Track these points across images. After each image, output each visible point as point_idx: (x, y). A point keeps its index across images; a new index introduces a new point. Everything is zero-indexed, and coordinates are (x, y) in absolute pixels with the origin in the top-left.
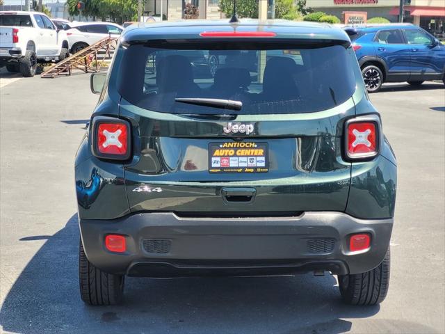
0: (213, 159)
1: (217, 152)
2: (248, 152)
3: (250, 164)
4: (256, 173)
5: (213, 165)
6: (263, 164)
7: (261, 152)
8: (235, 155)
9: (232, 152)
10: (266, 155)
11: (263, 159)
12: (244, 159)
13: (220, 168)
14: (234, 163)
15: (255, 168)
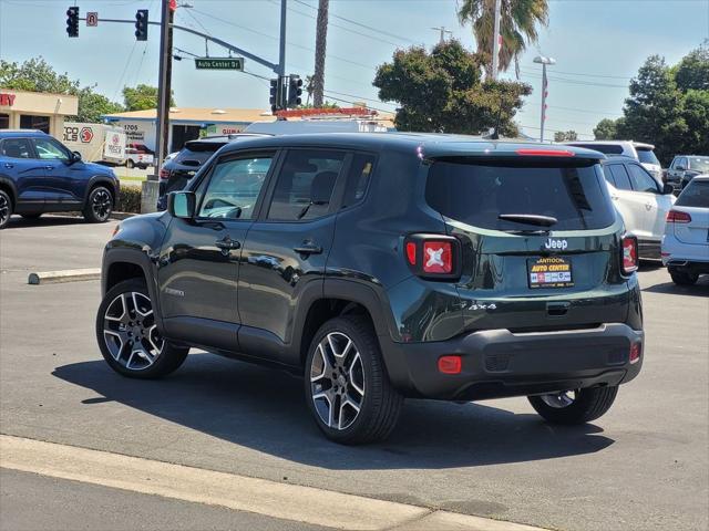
0: (532, 275)
1: (535, 269)
2: (557, 268)
3: (560, 280)
4: (566, 288)
5: (533, 281)
6: (569, 279)
7: (567, 267)
8: (548, 271)
9: (545, 268)
10: (571, 270)
11: (569, 273)
12: (555, 274)
13: (539, 283)
14: (548, 278)
15: (565, 283)
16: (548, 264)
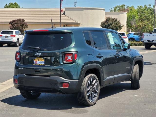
0: (34, 62)
1: (35, 60)
2: (41, 60)
3: (41, 63)
6: (44, 63)
7: (44, 60)
8: (38, 61)
9: (38, 60)
12: (40, 62)
13: (35, 64)
14: (38, 63)
15: (42, 64)
16: (39, 59)
